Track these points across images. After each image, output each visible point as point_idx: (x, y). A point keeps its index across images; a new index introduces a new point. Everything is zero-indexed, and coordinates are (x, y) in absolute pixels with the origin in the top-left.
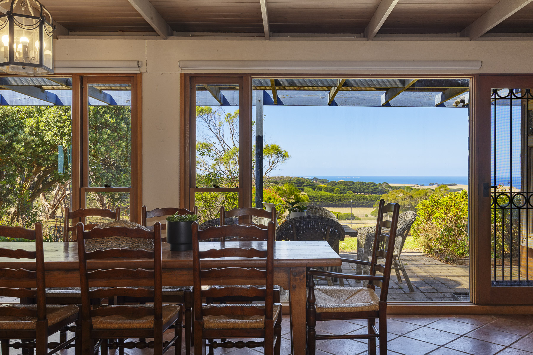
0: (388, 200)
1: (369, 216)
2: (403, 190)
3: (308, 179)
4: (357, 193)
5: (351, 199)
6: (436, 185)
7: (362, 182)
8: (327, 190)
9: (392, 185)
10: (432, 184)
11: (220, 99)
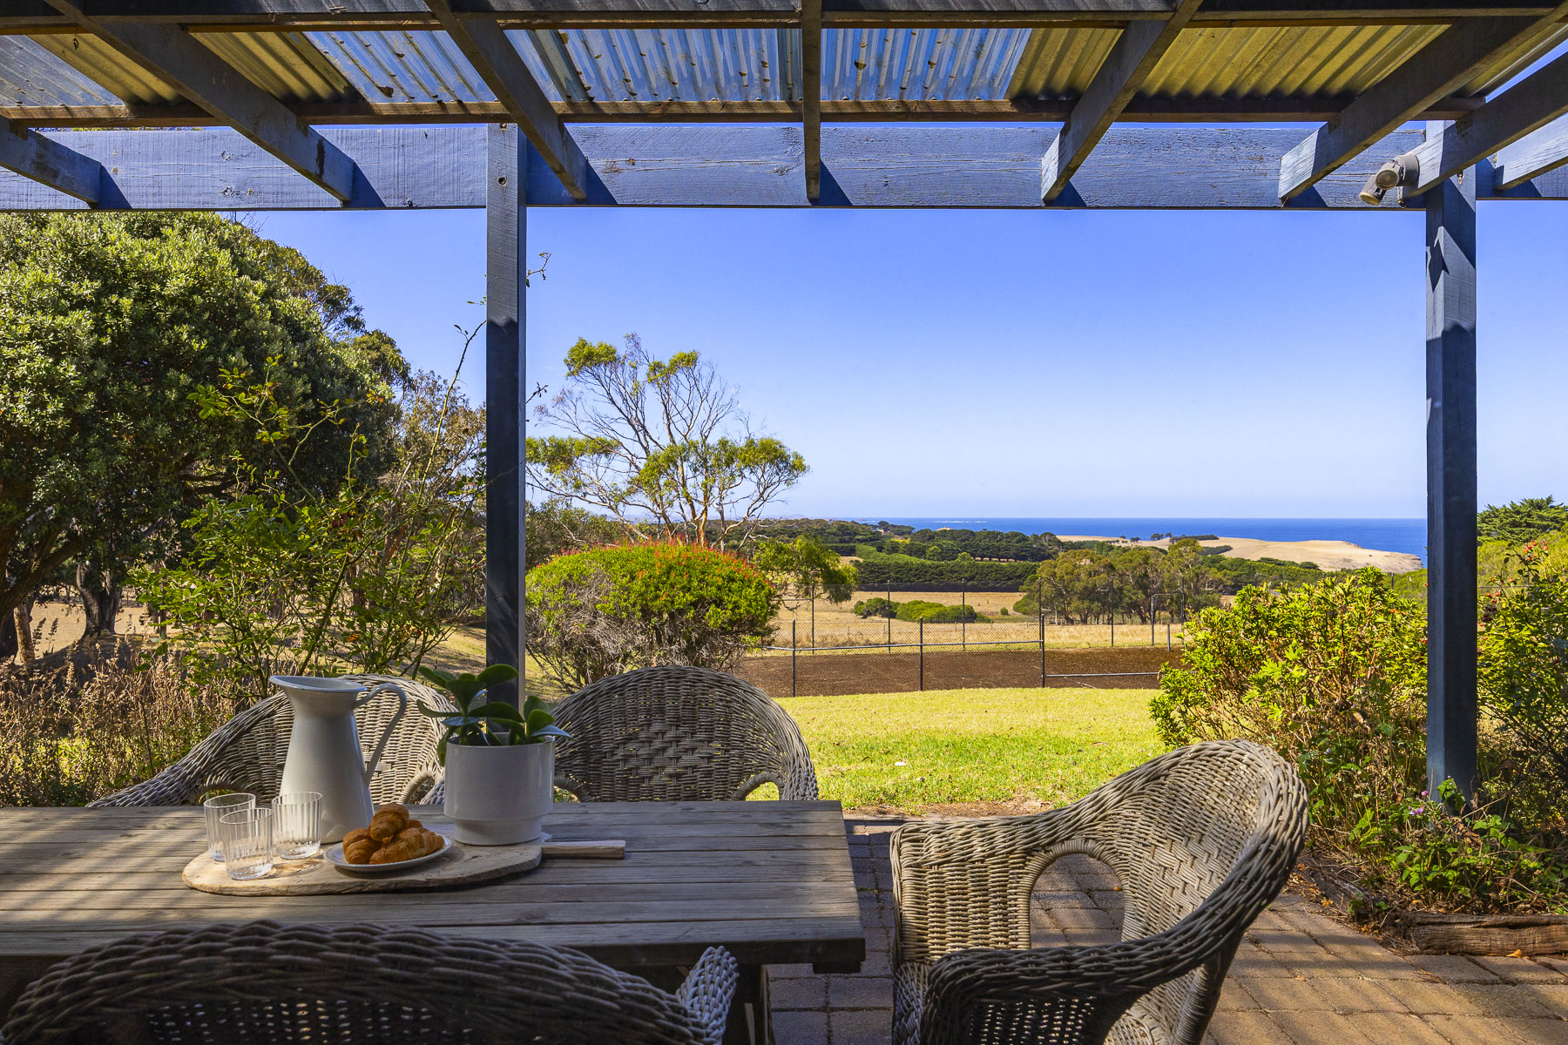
0: (1055, 573)
1: (1011, 610)
2: (1091, 551)
3: (866, 525)
4: (982, 557)
5: (966, 571)
6: (1169, 539)
7: (993, 533)
8: (910, 551)
9: (1063, 538)
10: (1159, 538)
11: (314, 169)
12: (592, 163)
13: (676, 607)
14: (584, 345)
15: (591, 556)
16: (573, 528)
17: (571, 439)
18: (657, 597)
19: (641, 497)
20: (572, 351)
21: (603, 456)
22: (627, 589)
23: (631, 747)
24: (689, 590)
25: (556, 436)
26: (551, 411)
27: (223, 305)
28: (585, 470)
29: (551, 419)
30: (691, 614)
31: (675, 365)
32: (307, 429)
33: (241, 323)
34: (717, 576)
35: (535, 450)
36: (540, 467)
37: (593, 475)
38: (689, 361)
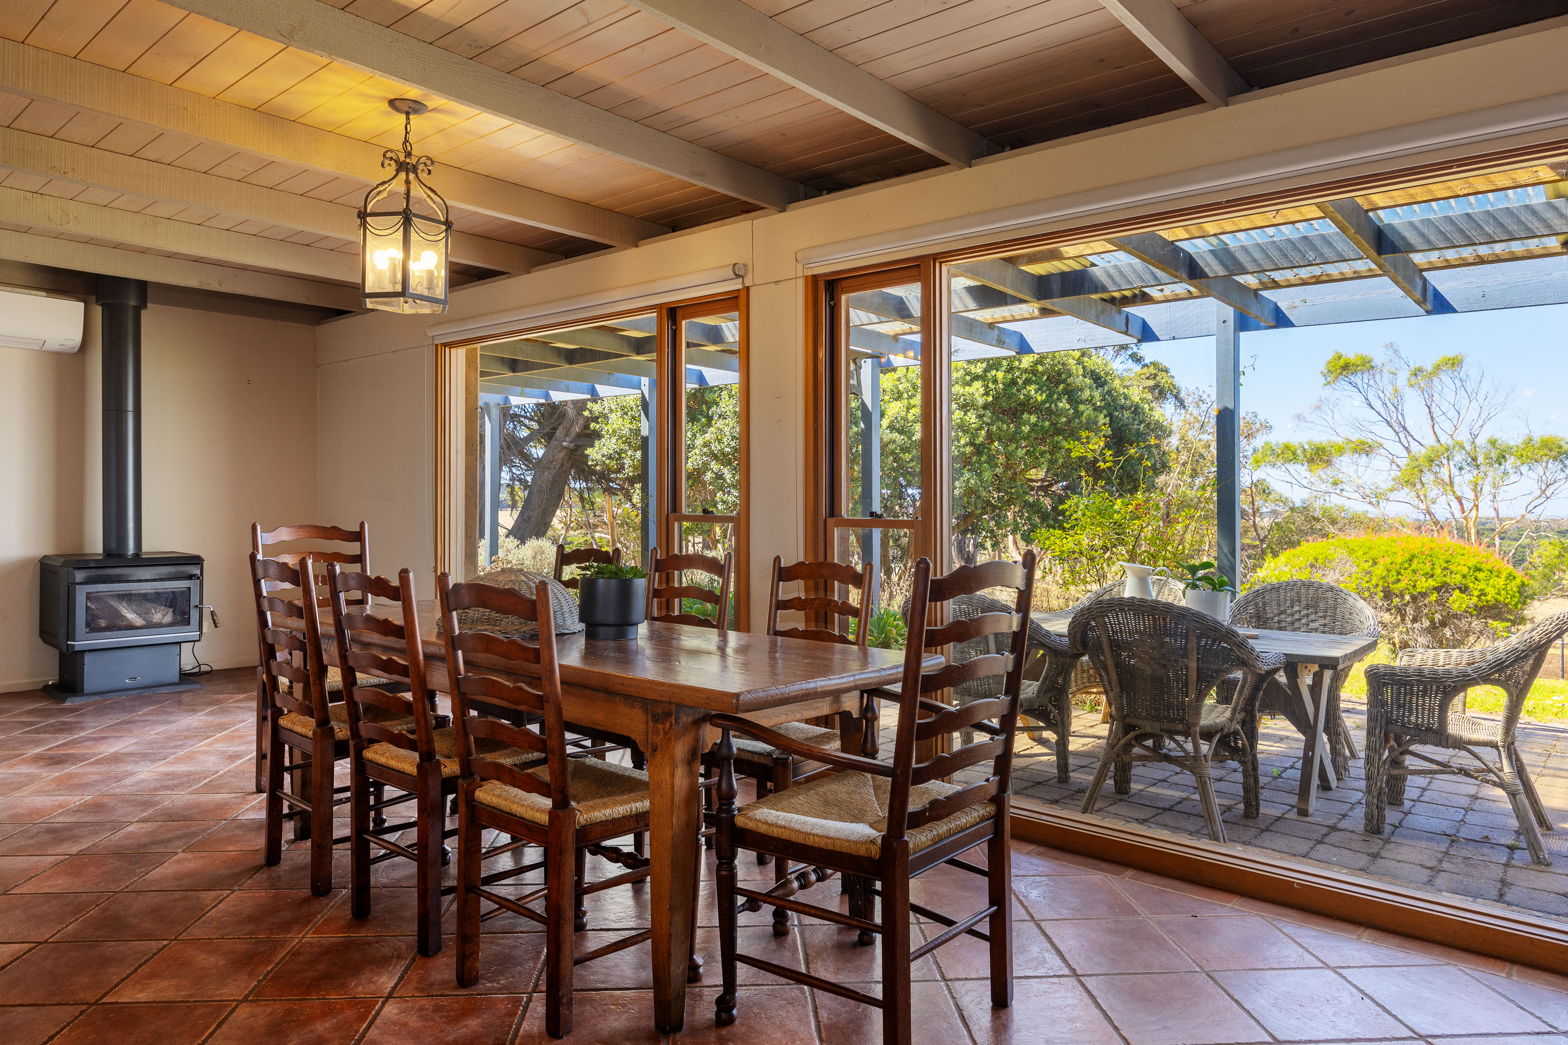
11: (1124, 329)
12: (1279, 304)
13: (1419, 590)
14: (1340, 357)
15: (1336, 543)
16: (1334, 522)
17: (1330, 442)
18: (1399, 581)
19: (1406, 494)
20: (1329, 363)
21: (1364, 456)
22: (1369, 573)
23: (1283, 616)
24: (1432, 576)
25: (1314, 440)
26: (1308, 418)
27: (1054, 370)
28: (1344, 469)
29: (1309, 425)
30: (1434, 597)
31: (1438, 368)
32: (1120, 461)
33: (1065, 380)
34: (1461, 566)
35: (1294, 453)
36: (1298, 467)
37: (1352, 473)
38: (1453, 364)
